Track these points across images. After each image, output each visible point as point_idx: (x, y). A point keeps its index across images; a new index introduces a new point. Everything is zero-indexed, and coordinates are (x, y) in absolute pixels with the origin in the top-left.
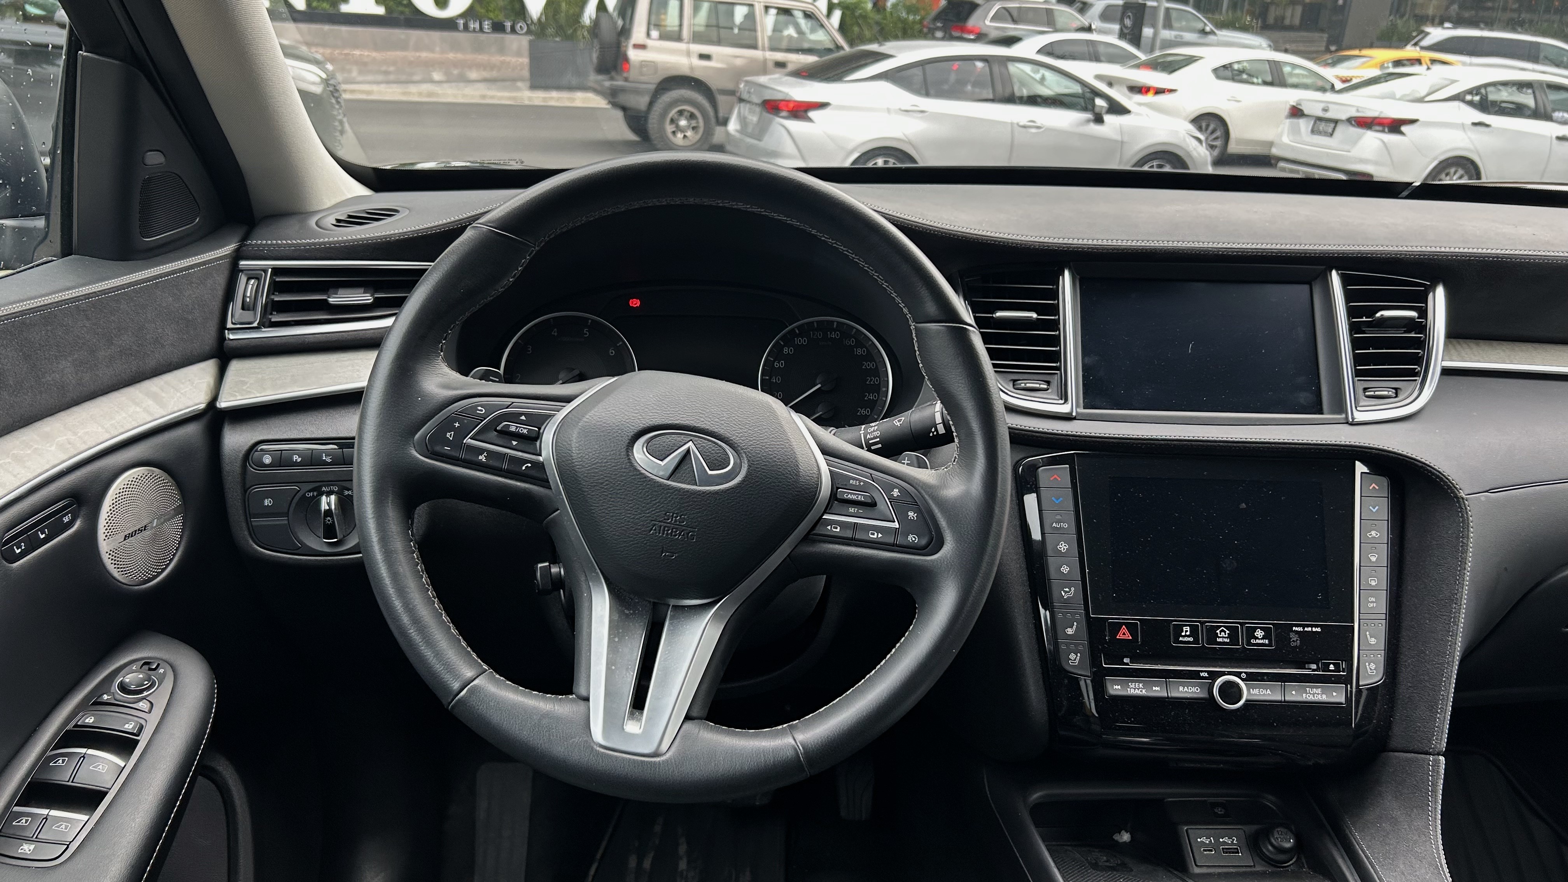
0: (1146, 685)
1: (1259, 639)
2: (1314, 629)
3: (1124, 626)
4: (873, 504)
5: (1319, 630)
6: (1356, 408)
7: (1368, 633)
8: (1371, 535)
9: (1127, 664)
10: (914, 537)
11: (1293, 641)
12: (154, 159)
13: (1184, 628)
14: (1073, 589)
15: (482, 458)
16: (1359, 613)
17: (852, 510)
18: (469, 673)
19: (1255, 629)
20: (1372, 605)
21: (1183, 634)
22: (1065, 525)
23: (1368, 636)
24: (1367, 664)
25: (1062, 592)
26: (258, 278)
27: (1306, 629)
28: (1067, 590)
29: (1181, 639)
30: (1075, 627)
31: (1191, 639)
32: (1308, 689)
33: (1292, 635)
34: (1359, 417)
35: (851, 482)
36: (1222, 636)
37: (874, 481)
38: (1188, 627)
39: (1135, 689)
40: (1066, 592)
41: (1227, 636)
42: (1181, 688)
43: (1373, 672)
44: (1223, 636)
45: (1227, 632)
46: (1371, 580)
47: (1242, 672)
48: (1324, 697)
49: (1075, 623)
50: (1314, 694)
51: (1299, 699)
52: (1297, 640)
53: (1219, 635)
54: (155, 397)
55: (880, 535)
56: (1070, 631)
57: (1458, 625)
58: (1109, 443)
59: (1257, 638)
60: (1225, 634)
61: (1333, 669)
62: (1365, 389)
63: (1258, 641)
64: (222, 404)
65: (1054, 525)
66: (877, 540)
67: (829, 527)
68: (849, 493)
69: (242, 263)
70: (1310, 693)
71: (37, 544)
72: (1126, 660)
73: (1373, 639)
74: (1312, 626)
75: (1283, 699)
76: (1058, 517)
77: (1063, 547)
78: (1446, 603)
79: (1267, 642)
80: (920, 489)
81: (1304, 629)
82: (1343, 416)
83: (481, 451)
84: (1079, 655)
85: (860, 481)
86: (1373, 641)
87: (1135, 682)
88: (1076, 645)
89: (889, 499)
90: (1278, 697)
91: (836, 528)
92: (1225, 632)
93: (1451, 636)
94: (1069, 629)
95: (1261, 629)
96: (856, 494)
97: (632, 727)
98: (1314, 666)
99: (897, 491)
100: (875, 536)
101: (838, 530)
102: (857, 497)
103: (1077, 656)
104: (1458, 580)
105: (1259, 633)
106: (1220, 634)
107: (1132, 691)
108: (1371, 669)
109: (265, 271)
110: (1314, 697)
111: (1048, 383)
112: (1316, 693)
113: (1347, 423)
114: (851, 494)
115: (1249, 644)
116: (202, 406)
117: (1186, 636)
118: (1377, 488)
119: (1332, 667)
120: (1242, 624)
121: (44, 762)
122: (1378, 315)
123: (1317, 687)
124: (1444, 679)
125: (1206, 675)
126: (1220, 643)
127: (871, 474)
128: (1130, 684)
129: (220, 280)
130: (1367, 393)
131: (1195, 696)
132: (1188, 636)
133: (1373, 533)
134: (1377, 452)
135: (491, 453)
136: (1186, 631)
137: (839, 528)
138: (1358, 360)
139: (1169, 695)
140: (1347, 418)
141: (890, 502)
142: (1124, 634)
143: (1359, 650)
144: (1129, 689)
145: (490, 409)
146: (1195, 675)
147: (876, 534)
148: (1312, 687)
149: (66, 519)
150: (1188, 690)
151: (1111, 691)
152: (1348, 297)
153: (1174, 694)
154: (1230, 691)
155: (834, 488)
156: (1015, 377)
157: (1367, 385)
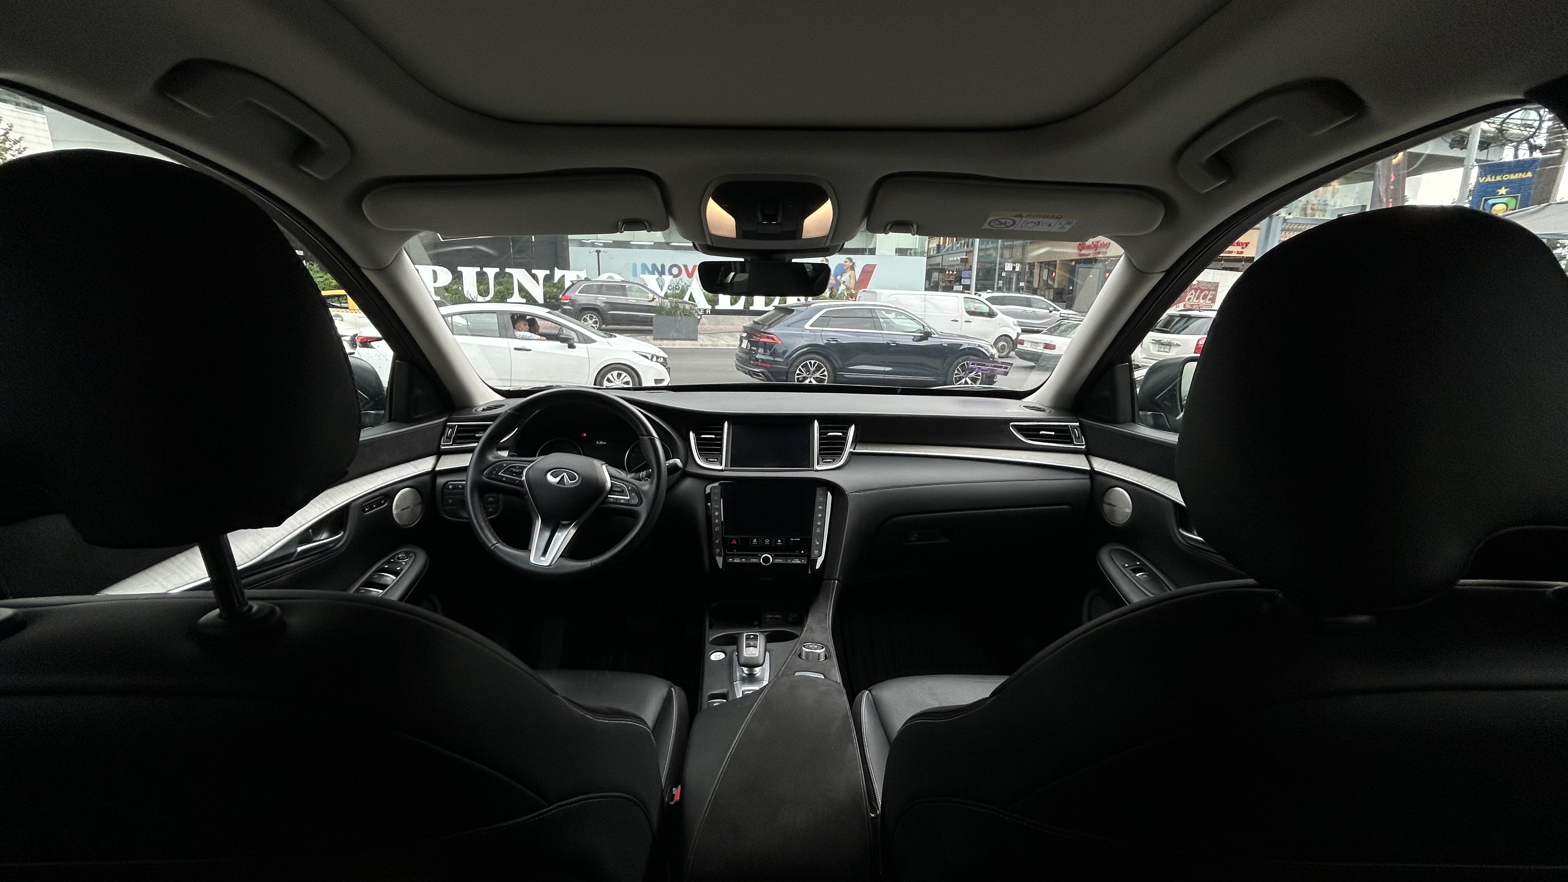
0: (741, 559)
3: (734, 540)
4: (623, 492)
5: (800, 539)
6: (817, 466)
7: (816, 540)
10: (633, 502)
11: (791, 544)
12: (418, 391)
13: (754, 539)
15: (504, 479)
16: (814, 533)
17: (616, 494)
18: (495, 542)
20: (818, 531)
22: (718, 507)
24: (815, 550)
26: (452, 429)
27: (796, 539)
28: (717, 528)
29: (752, 543)
32: (793, 560)
33: (790, 542)
34: (817, 469)
35: (617, 486)
37: (624, 486)
38: (756, 539)
42: (752, 560)
43: (817, 553)
44: (767, 541)
46: (818, 523)
47: (772, 554)
48: (799, 562)
49: (719, 539)
51: (791, 562)
54: (415, 467)
56: (717, 541)
58: (737, 479)
61: (804, 552)
62: (821, 459)
63: (778, 543)
64: (437, 469)
65: (714, 507)
66: (623, 503)
67: (610, 499)
69: (448, 423)
71: (372, 508)
72: (735, 551)
74: (798, 539)
75: (786, 563)
76: (716, 504)
77: (716, 514)
79: (781, 544)
80: (637, 487)
81: (794, 539)
82: (813, 469)
83: (504, 477)
84: (719, 549)
85: (620, 486)
86: (818, 543)
87: (737, 558)
88: (719, 546)
90: (784, 562)
93: (842, 540)
95: (780, 539)
97: (542, 558)
98: (796, 553)
99: (630, 487)
102: (618, 490)
105: (779, 541)
107: (736, 561)
109: (455, 426)
110: (795, 562)
111: (717, 459)
112: (797, 561)
113: (813, 471)
114: (616, 489)
115: (775, 544)
116: (431, 470)
118: (822, 492)
119: (802, 551)
120: (774, 537)
122: (829, 434)
123: (796, 559)
124: (839, 555)
126: (766, 544)
127: (623, 484)
128: (735, 559)
129: (440, 429)
130: (822, 461)
131: (756, 561)
132: (755, 542)
133: (820, 507)
134: (820, 480)
135: (506, 477)
137: (613, 500)
138: (820, 450)
141: (627, 492)
142: (734, 542)
143: (812, 546)
145: (507, 464)
146: (757, 555)
147: (623, 501)
149: (382, 502)
150: (754, 560)
151: (728, 561)
152: (820, 429)
153: (749, 562)
154: (766, 560)
155: (612, 487)
156: (707, 457)
157: (824, 458)
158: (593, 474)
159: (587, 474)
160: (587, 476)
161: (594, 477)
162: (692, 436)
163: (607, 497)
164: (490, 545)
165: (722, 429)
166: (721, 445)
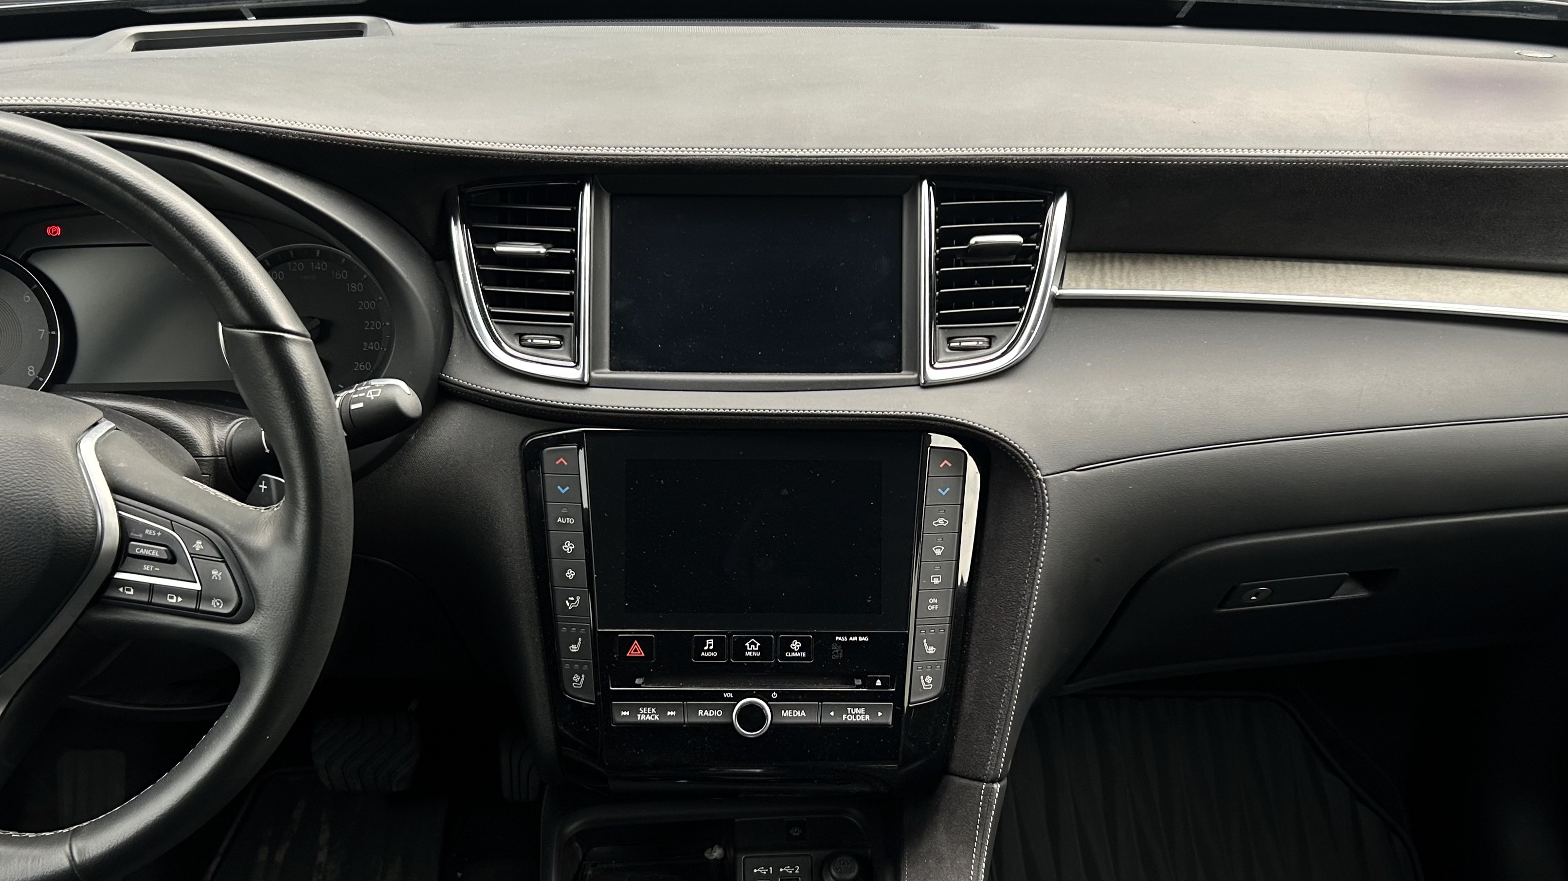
0: (662, 710)
1: (795, 652)
2: (861, 639)
3: (636, 642)
4: (172, 559)
5: (866, 639)
6: (931, 365)
7: (925, 641)
8: (938, 523)
9: (639, 686)
10: (219, 602)
11: (836, 653)
13: (708, 641)
14: (578, 598)
16: (916, 617)
17: (147, 568)
19: (790, 641)
20: (933, 607)
21: (706, 648)
22: (572, 521)
23: (926, 645)
24: (922, 677)
25: (567, 602)
27: (851, 639)
28: (572, 599)
29: (703, 654)
30: (579, 643)
31: (715, 654)
32: (849, 709)
33: (834, 647)
34: (934, 376)
35: (147, 531)
36: (751, 649)
37: (174, 531)
38: (712, 640)
39: (646, 715)
40: (570, 602)
41: (757, 649)
42: (700, 714)
43: (930, 686)
44: (752, 649)
45: (758, 644)
46: (933, 578)
47: (773, 692)
48: (868, 717)
49: (580, 639)
50: (855, 715)
51: (837, 720)
52: (839, 652)
53: (748, 649)
55: (180, 599)
56: (574, 648)
57: (1024, 632)
59: (793, 651)
60: (756, 647)
61: (880, 684)
62: (949, 340)
63: (793, 654)
65: (559, 520)
66: (177, 605)
67: (121, 589)
68: (141, 547)
70: (851, 714)
72: (638, 681)
73: (932, 648)
74: (858, 635)
75: (819, 721)
76: (564, 510)
77: (568, 547)
78: (1013, 605)
79: (804, 654)
80: (229, 539)
81: (848, 638)
82: (915, 376)
84: (583, 676)
85: (157, 530)
86: (931, 650)
87: (647, 706)
88: (581, 665)
89: (190, 554)
90: (814, 720)
91: (129, 590)
92: (755, 644)
93: (1015, 645)
94: (573, 646)
95: (799, 639)
96: (153, 549)
98: (858, 682)
99: (200, 543)
100: (174, 600)
101: (132, 592)
102: (151, 552)
103: (581, 678)
104: (1027, 579)
105: (796, 645)
106: (750, 647)
107: (643, 717)
108: (926, 683)
110: (855, 718)
111: (562, 338)
112: (858, 714)
113: (918, 385)
114: (144, 548)
115: (783, 658)
117: (708, 650)
118: (949, 465)
119: (879, 683)
120: (776, 635)
122: (971, 240)
123: (859, 707)
124: (1004, 695)
125: (731, 695)
126: (749, 658)
127: (172, 521)
128: (640, 709)
130: (951, 345)
131: (716, 720)
132: (712, 651)
133: (940, 518)
136: (710, 645)
137: (132, 590)
138: (938, 303)
139: (686, 720)
140: (919, 378)
141: (192, 558)
143: (913, 661)
144: (639, 715)
146: (719, 696)
147: (175, 597)
148: (854, 707)
150: (709, 714)
151: (618, 719)
152: (942, 217)
153: (693, 720)
154: (751, 717)
155: (125, 537)
156: (521, 330)
157: (951, 334)
158: (38, 494)
159: (9, 498)
160: (11, 504)
161: (40, 506)
163: (110, 582)
165: (572, 219)
166: (572, 282)
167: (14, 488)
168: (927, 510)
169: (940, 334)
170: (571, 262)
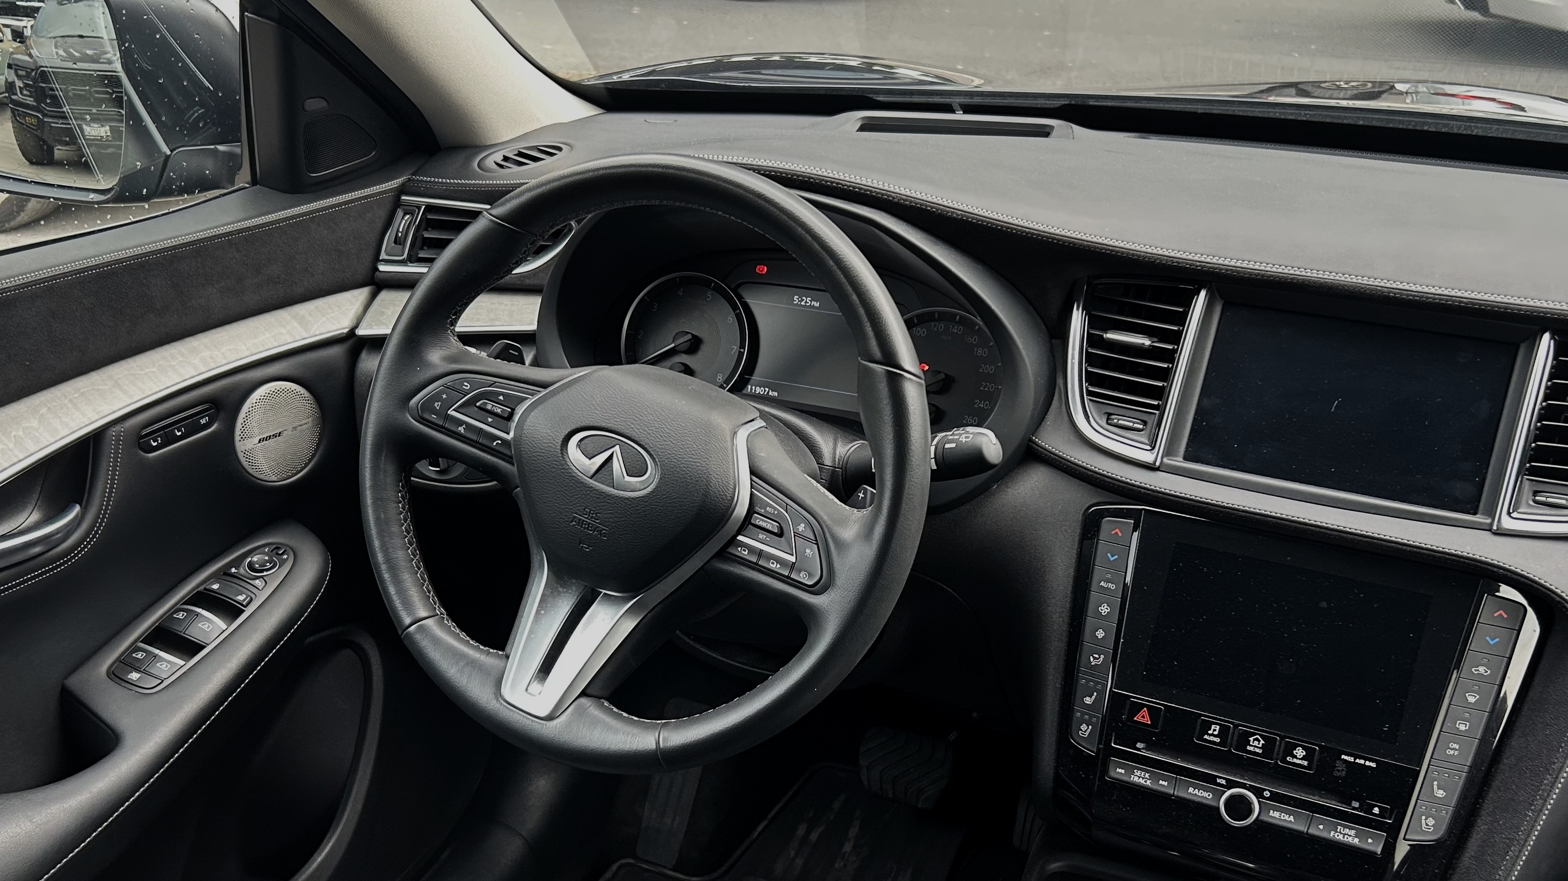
0: (1154, 777)
1: (1297, 758)
2: (1368, 763)
3: (1145, 709)
4: (780, 534)
5: (1373, 765)
6: (1509, 513)
7: (1435, 783)
8: (1478, 670)
9: (1139, 750)
10: (806, 574)
11: (1338, 771)
13: (1213, 726)
14: (1102, 656)
15: (461, 429)
16: (1431, 758)
17: (761, 536)
18: (421, 610)
19: (1295, 747)
20: (1452, 752)
21: (1210, 732)
22: (1113, 587)
23: (1435, 787)
24: (1423, 817)
25: (1091, 657)
26: (412, 214)
27: (1358, 761)
28: (1097, 656)
29: (1206, 737)
30: (1094, 697)
31: (1218, 740)
32: (1339, 827)
33: (1338, 763)
34: (1508, 523)
35: (768, 509)
36: (1254, 745)
37: (787, 512)
38: (1218, 727)
39: (1139, 777)
40: (1095, 658)
41: (1260, 746)
42: (1191, 790)
43: (1430, 829)
44: (1256, 745)
45: (1262, 742)
46: (1460, 723)
47: (1266, 790)
48: (1356, 840)
49: (1095, 694)
50: (1344, 835)
51: (1324, 835)
52: (1343, 770)
53: (1251, 743)
54: (301, 321)
55: (778, 566)
56: (1088, 700)
57: (1545, 801)
58: (1183, 504)
59: (1295, 757)
60: (1259, 744)
61: (1378, 813)
62: (1536, 493)
63: (1295, 760)
64: (360, 332)
65: (1102, 584)
66: (776, 570)
67: (739, 549)
68: (761, 520)
69: (403, 198)
70: (1340, 832)
71: (170, 439)
72: (1139, 745)
73: (1441, 792)
74: (1366, 759)
75: (1306, 830)
76: (1109, 576)
77: (1104, 609)
78: (1540, 771)
79: (1305, 763)
80: (824, 527)
81: (1355, 760)
82: (1489, 521)
83: (460, 422)
84: (1090, 727)
85: (775, 509)
86: (1440, 793)
87: (1142, 770)
88: (1091, 716)
89: (794, 532)
90: (1302, 828)
91: (745, 551)
92: (1259, 741)
93: (1532, 810)
94: (1088, 698)
95: (1304, 748)
96: (767, 522)
97: (533, 692)
98: (1356, 804)
99: (804, 525)
100: (774, 566)
101: (746, 553)
102: (767, 525)
103: (1088, 728)
104: (1562, 747)
105: (1300, 752)
106: (1253, 743)
107: (1136, 779)
108: (1427, 825)
109: (419, 208)
110: (1344, 837)
111: (1145, 423)
112: (1348, 835)
113: (1490, 530)
114: (763, 521)
115: (1284, 761)
116: (346, 331)
117: (1212, 735)
118: (1505, 616)
119: (1376, 810)
120: (1282, 738)
121: (169, 616)
123: (1351, 828)
124: (1508, 857)
125: (1224, 782)
126: (1250, 752)
127: (787, 504)
128: (1135, 771)
129: (382, 214)
130: (1537, 498)
131: (1204, 801)
132: (1215, 736)
134: (1505, 573)
135: (469, 427)
136: (1215, 730)
137: (747, 551)
138: (1532, 455)
139: (1176, 793)
140: (1491, 524)
141: (795, 536)
142: (1143, 717)
143: (1417, 799)
144: (1133, 776)
145: (476, 385)
146: (1212, 779)
147: (775, 564)
148: (1345, 827)
149: (203, 421)
150: (1198, 794)
151: (1112, 774)
152: (1554, 371)
153: (1182, 794)
154: (1239, 806)
155: (751, 511)
156: (1111, 410)
157: (1540, 487)
158: (699, 463)
159: (680, 461)
160: (681, 466)
161: (700, 472)
162: (1078, 320)
163: (733, 541)
164: (407, 621)
165: (1181, 319)
166: (1166, 375)
167: (685, 454)
168: (1470, 656)
169: (1527, 484)
170: (1171, 357)
